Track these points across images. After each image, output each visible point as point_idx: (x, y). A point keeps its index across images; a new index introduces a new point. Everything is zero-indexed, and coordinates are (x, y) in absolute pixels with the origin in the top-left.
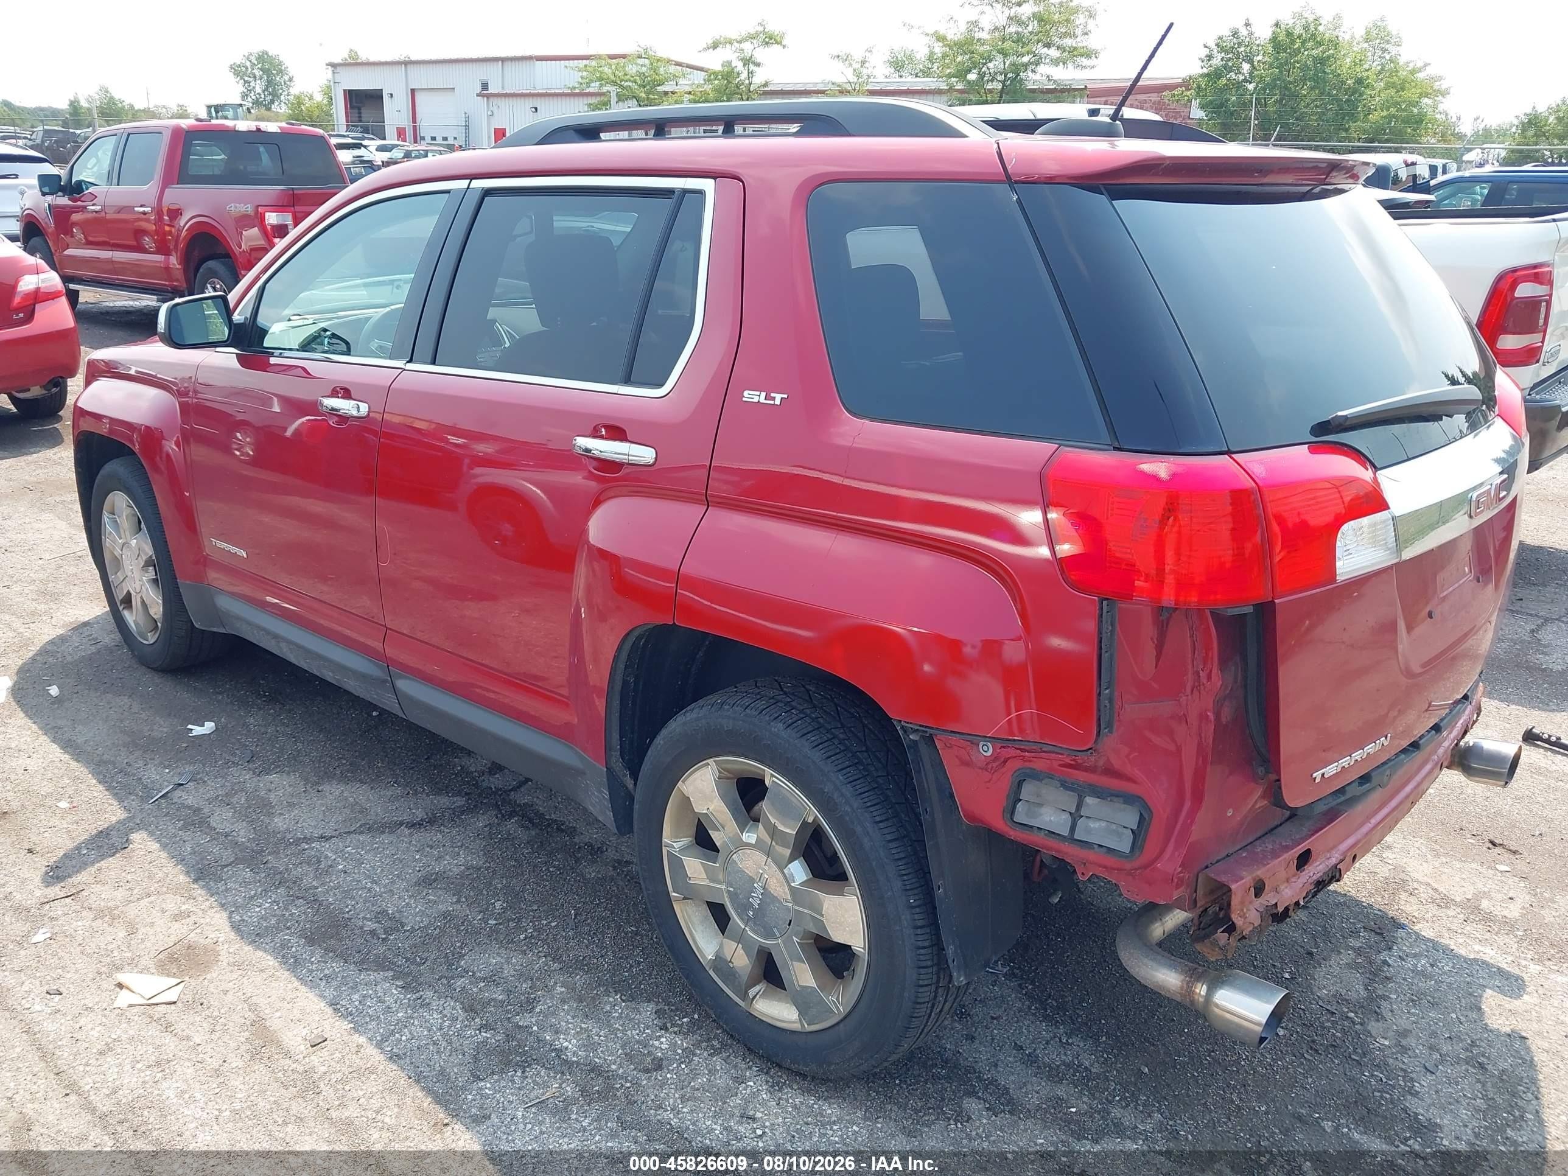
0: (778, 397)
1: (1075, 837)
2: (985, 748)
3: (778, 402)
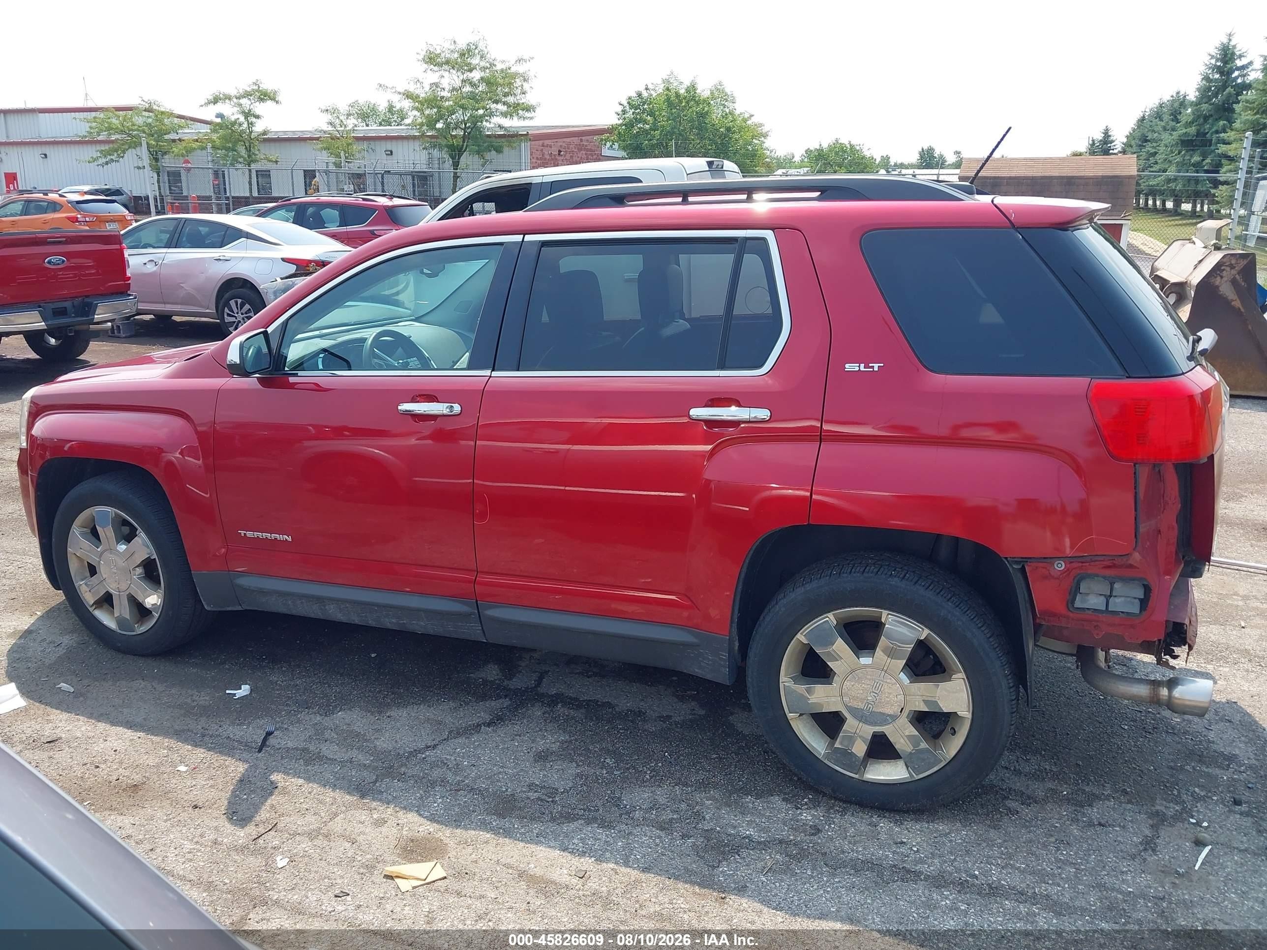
0: (876, 367)
1: (1110, 610)
2: (1059, 565)
3: (876, 369)
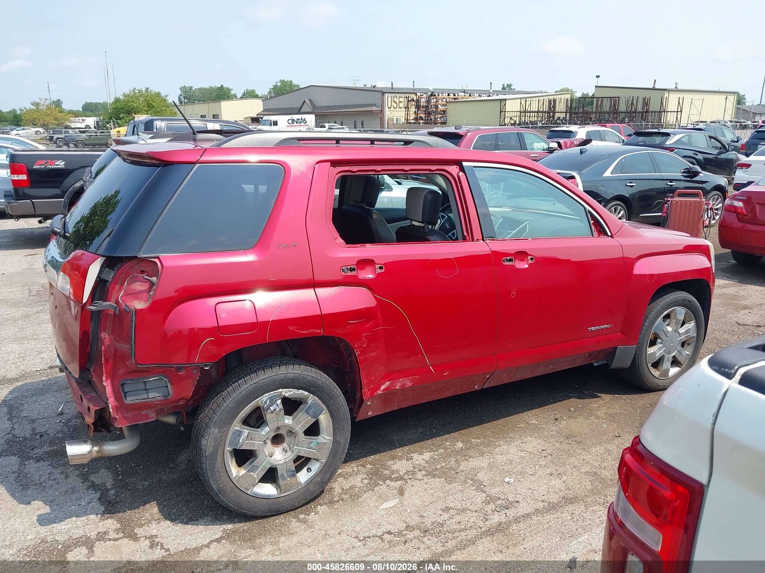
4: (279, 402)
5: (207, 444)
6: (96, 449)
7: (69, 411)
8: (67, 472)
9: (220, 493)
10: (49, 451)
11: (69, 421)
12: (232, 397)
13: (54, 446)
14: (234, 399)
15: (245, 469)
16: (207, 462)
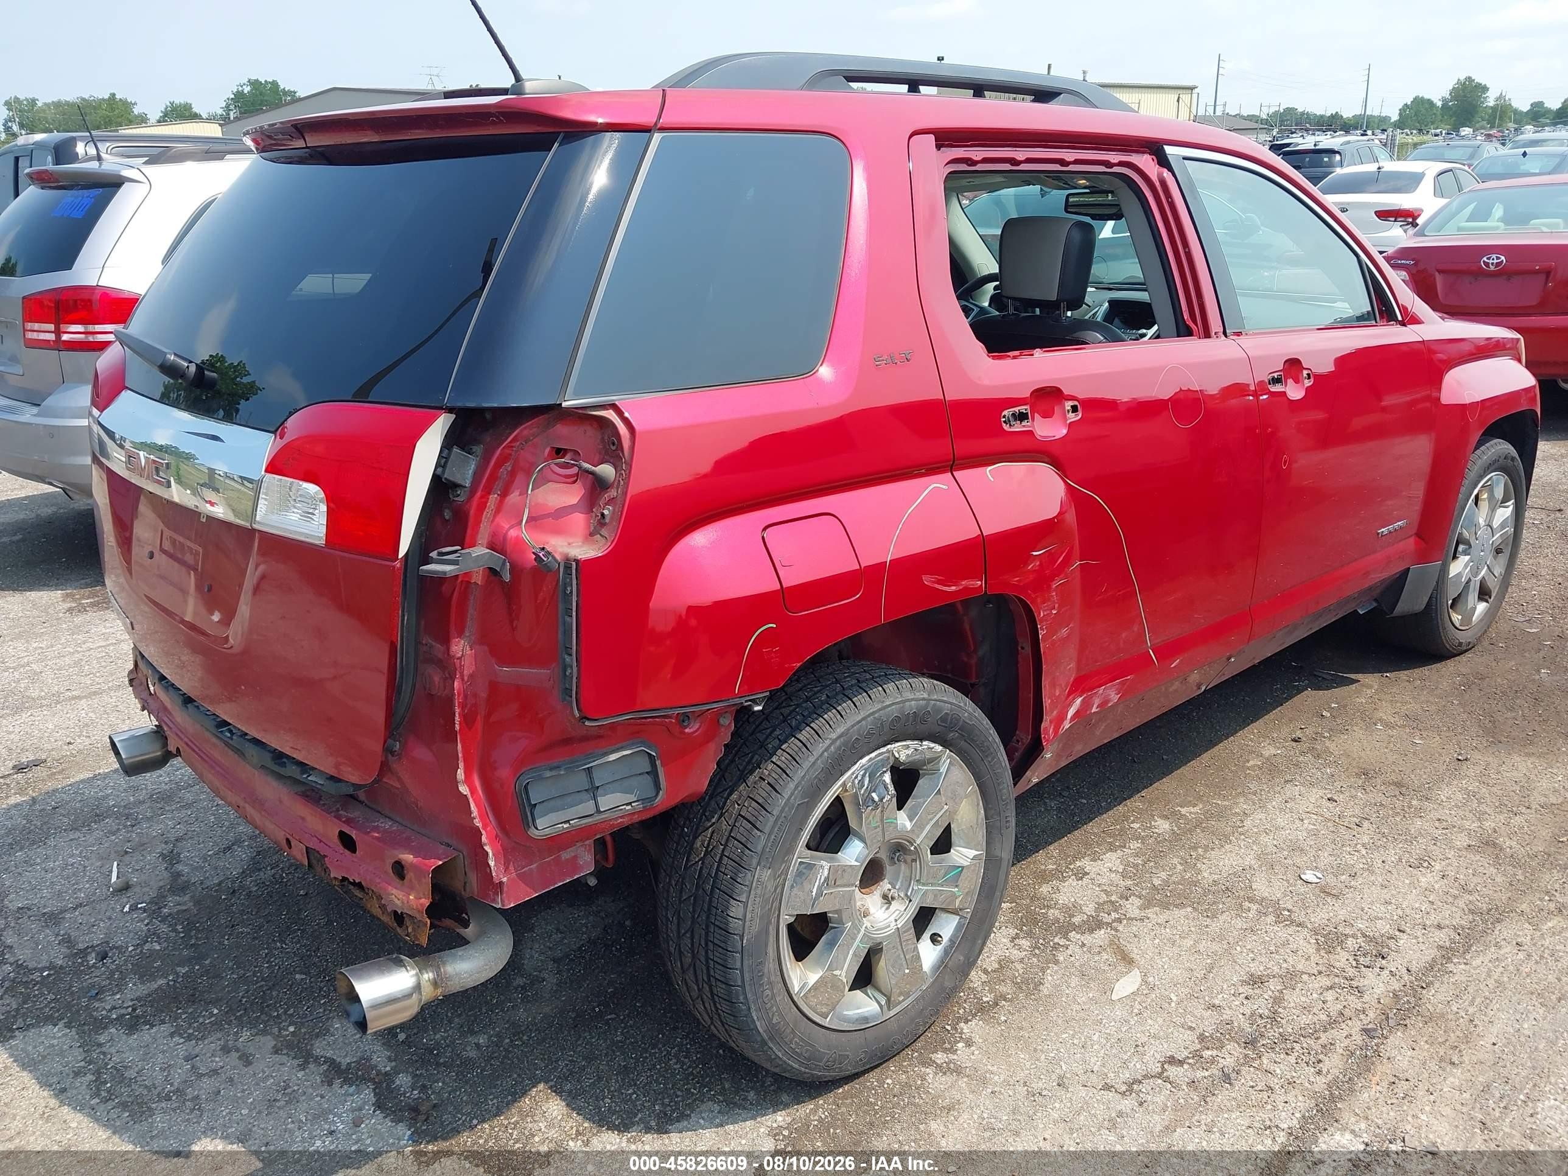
4: (887, 777)
5: (745, 916)
6: (428, 976)
7: (143, 877)
8: (239, 1045)
9: (772, 1038)
10: (149, 995)
11: (158, 902)
12: (796, 779)
13: (153, 978)
14: (799, 783)
15: (819, 963)
16: (746, 963)
